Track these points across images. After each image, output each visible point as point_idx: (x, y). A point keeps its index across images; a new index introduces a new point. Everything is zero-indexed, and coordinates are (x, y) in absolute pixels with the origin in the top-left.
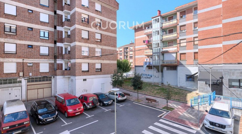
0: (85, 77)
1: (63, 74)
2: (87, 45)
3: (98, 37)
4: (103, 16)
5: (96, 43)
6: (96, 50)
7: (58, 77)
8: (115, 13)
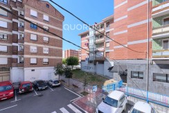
0: (33, 68)
1: (17, 66)
2: (35, 45)
3: (46, 39)
4: (51, 24)
5: (44, 43)
6: (44, 49)
7: (13, 68)
8: (61, 23)
